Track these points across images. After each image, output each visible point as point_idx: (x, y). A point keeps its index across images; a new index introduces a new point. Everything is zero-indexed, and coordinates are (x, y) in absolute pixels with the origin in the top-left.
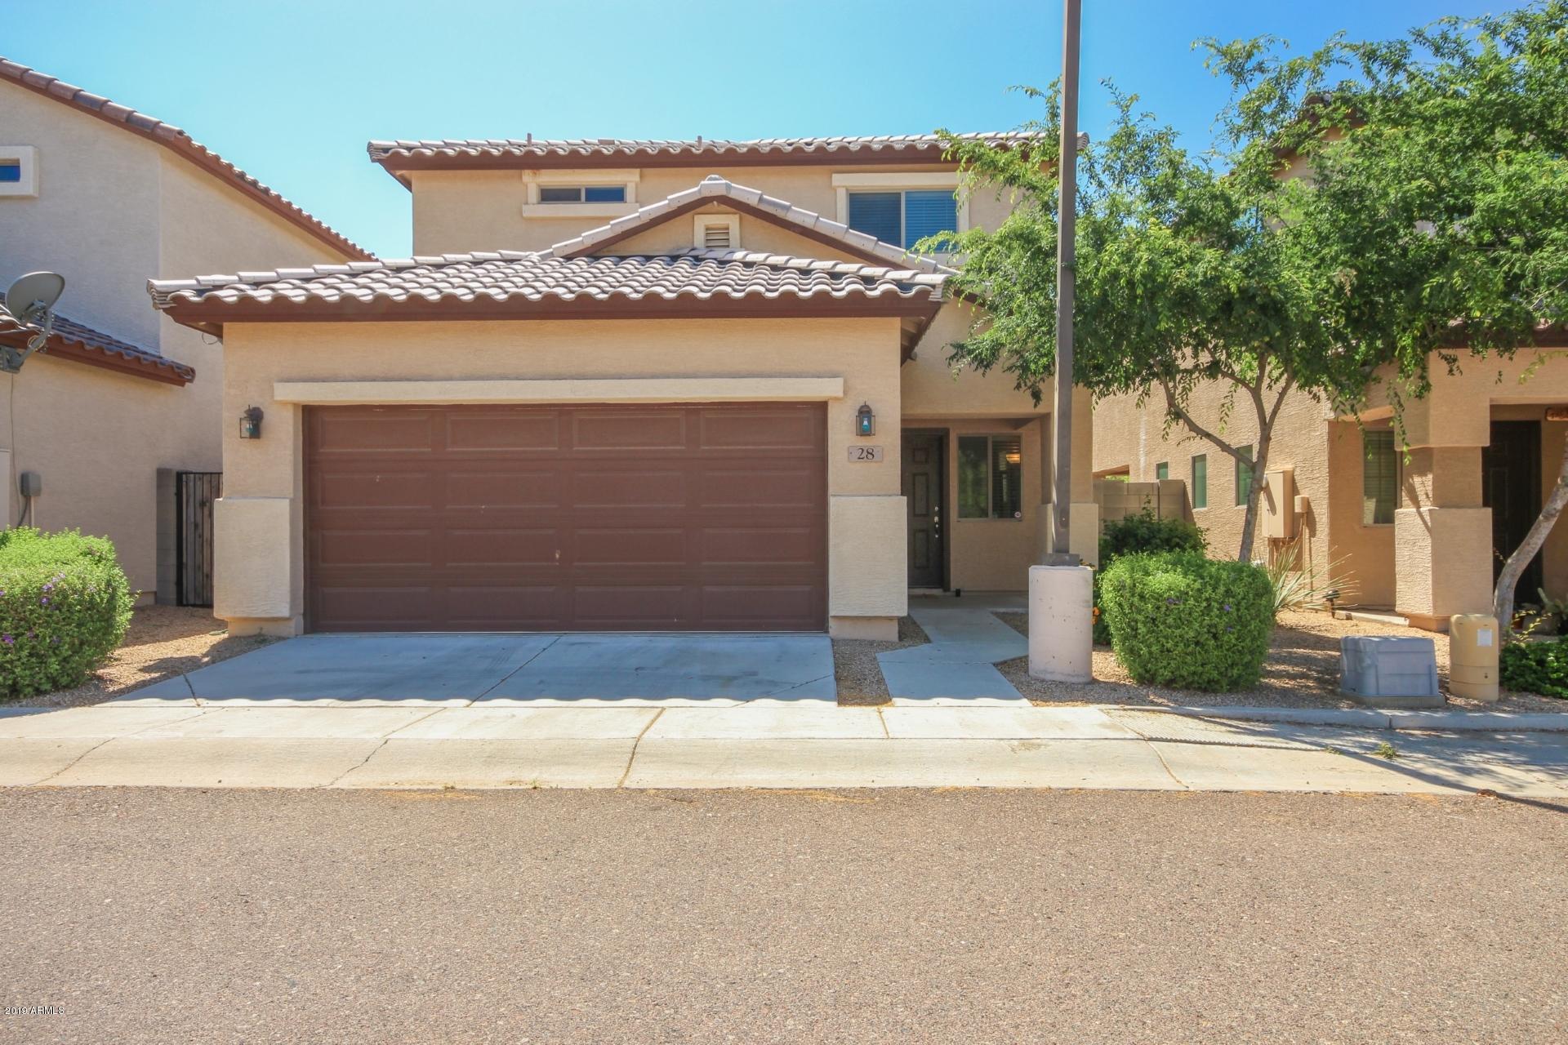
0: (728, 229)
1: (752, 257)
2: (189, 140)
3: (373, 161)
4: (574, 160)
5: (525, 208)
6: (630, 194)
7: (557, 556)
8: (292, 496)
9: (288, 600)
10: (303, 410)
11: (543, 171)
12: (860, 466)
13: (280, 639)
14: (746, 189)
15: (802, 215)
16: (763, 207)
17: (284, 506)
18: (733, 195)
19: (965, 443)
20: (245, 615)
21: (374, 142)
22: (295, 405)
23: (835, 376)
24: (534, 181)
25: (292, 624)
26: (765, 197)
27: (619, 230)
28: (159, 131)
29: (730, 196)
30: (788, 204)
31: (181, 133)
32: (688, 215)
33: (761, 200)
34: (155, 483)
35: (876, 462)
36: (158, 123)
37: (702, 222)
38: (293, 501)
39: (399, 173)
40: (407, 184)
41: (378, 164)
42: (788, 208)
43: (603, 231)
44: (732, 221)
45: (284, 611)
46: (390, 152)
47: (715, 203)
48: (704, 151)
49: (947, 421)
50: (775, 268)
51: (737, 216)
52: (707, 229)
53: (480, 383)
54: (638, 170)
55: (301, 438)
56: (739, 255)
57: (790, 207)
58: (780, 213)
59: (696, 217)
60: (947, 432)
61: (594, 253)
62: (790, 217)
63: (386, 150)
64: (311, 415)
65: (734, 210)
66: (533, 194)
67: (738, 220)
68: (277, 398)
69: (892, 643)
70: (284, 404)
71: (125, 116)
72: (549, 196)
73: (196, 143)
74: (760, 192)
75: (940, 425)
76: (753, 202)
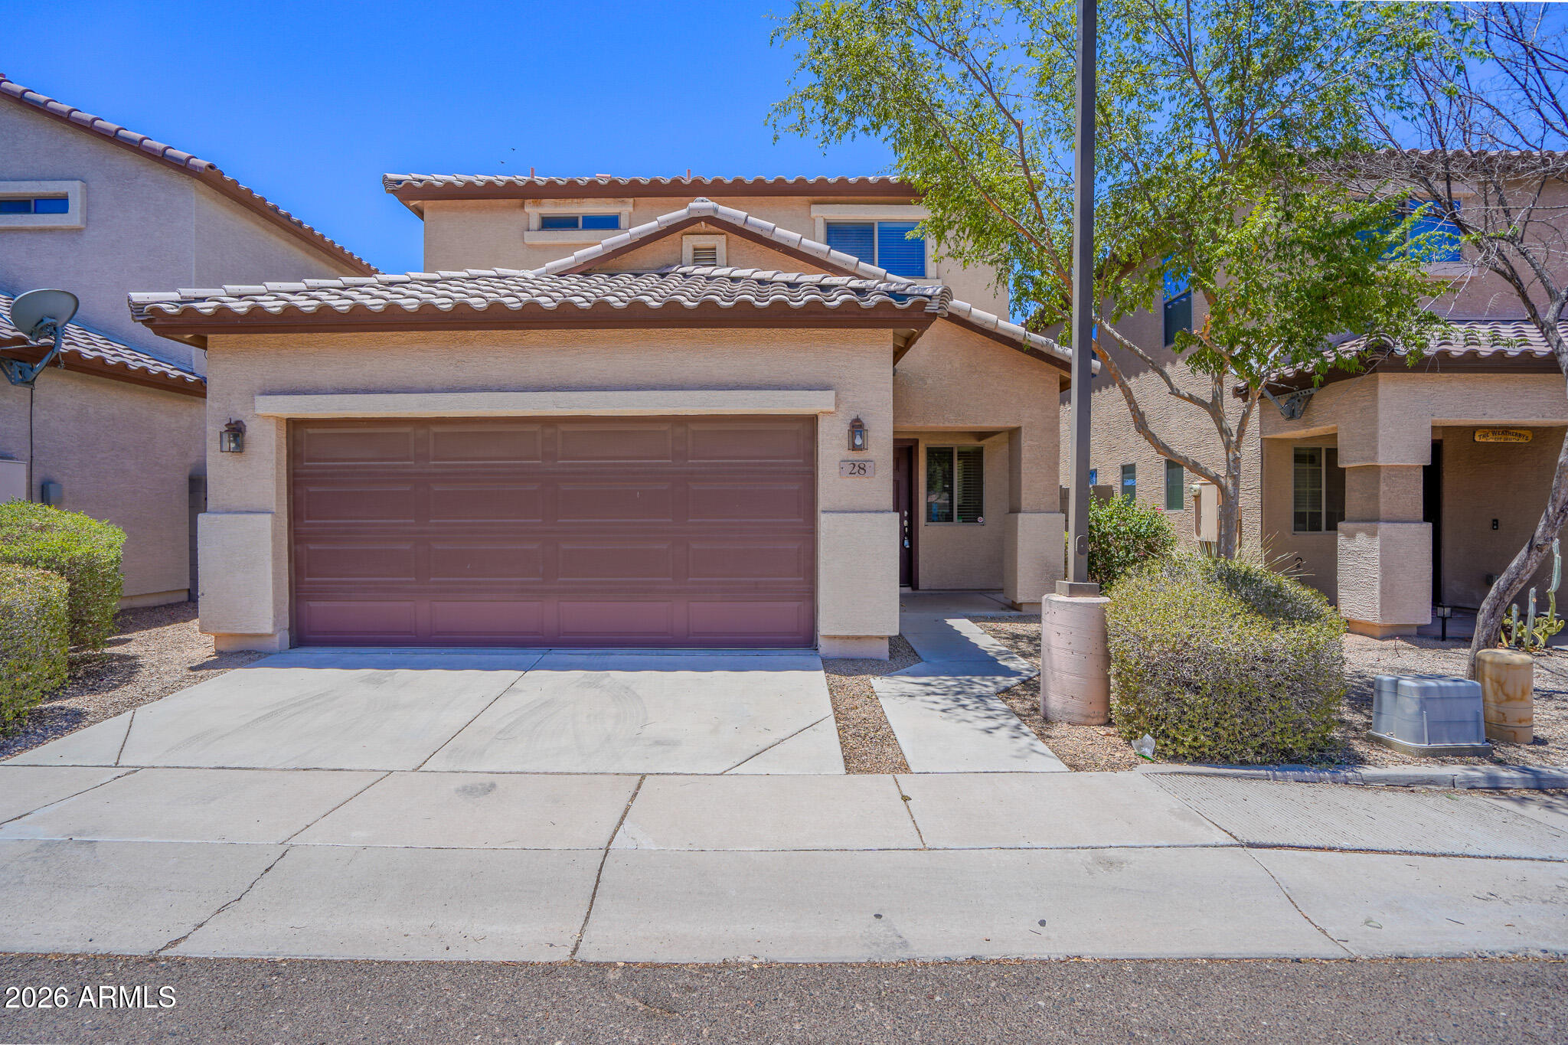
0: (715, 249)
1: (737, 273)
3: (388, 192)
4: (573, 191)
5: (526, 234)
6: (623, 222)
7: (541, 571)
8: (276, 510)
9: (271, 616)
10: (287, 424)
11: (544, 201)
12: (850, 481)
13: (265, 654)
14: (733, 211)
15: (786, 234)
16: (749, 228)
17: (267, 521)
18: (720, 217)
19: (931, 452)
20: (228, 631)
21: (390, 176)
22: (279, 419)
23: (826, 388)
24: (534, 212)
25: (275, 640)
26: (751, 218)
27: (610, 249)
29: (718, 218)
30: (771, 225)
32: (677, 235)
33: (747, 221)
34: (187, 489)
35: (868, 476)
37: (690, 242)
38: (277, 516)
39: (413, 203)
40: (420, 213)
41: (391, 195)
42: (773, 229)
43: (596, 250)
44: (719, 241)
45: (268, 628)
46: (403, 183)
47: (703, 223)
48: (693, 181)
49: (915, 433)
50: (761, 282)
51: (724, 237)
52: (695, 249)
53: (462, 395)
54: (631, 200)
55: (285, 452)
56: (726, 271)
57: (776, 228)
58: (766, 235)
59: (684, 237)
60: (917, 441)
61: (586, 270)
62: (774, 239)
63: (399, 183)
64: (295, 426)
65: (720, 230)
66: (535, 222)
67: (725, 240)
68: (259, 412)
69: (885, 661)
70: (266, 416)
72: (549, 223)
74: (744, 214)
75: (911, 437)
76: (740, 224)
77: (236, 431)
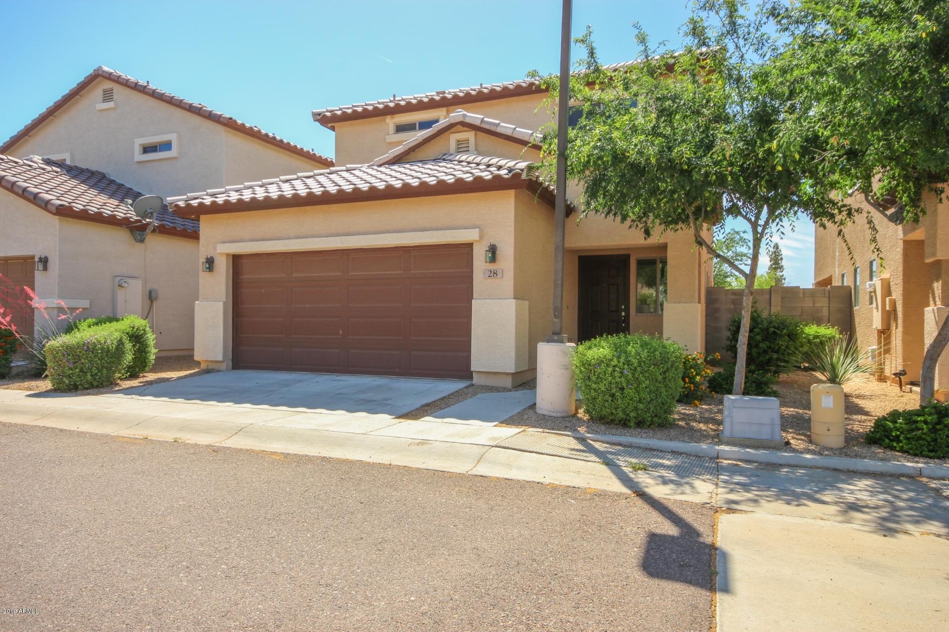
0: (468, 140)
2: (235, 122)
3: (315, 121)
4: (410, 108)
5: (387, 137)
7: (341, 332)
8: (225, 300)
9: (222, 352)
10: (232, 257)
11: (396, 115)
12: (490, 281)
13: (219, 371)
14: (474, 116)
15: (506, 127)
16: (484, 126)
17: (220, 305)
18: (467, 120)
19: (641, 263)
20: (205, 359)
21: (314, 111)
22: (228, 255)
23: (476, 227)
24: (391, 122)
25: (225, 364)
26: (486, 119)
27: (407, 148)
28: (221, 119)
29: (466, 121)
30: (497, 122)
31: (231, 119)
32: (446, 135)
33: (482, 121)
35: (499, 278)
36: (221, 115)
37: (454, 138)
38: (225, 303)
39: (329, 125)
40: (333, 129)
41: (317, 122)
42: (498, 125)
43: (399, 150)
44: (470, 135)
45: (220, 358)
46: (321, 115)
47: (458, 126)
49: (628, 249)
51: (472, 133)
52: (457, 141)
55: (232, 271)
57: (500, 123)
58: (493, 128)
59: (451, 135)
60: (629, 256)
61: (395, 161)
62: (499, 130)
63: (319, 114)
64: (236, 260)
65: (470, 129)
66: (392, 128)
67: (472, 135)
68: (218, 251)
69: (510, 389)
70: (222, 254)
71: (208, 113)
72: (400, 129)
73: (239, 122)
74: (482, 117)
75: (626, 252)
76: (478, 123)
77: (210, 263)
